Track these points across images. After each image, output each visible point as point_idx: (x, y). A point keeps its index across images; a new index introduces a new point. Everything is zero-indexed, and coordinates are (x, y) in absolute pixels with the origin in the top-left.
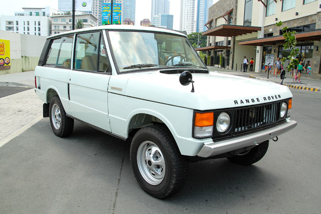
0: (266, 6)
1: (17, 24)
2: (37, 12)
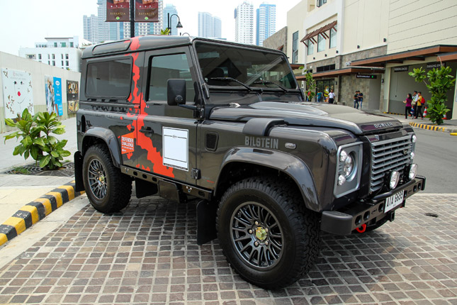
0: (307, 46)
1: (40, 58)
2: (64, 42)
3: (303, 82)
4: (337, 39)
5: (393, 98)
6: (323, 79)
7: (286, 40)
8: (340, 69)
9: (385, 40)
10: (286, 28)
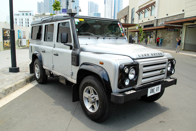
0: (139, 15)
1: (16, 20)
2: (27, 13)
3: (136, 33)
4: (155, 11)
5: (187, 42)
6: (147, 31)
7: (128, 12)
8: (157, 26)
9: (183, 11)
10: (129, 6)
